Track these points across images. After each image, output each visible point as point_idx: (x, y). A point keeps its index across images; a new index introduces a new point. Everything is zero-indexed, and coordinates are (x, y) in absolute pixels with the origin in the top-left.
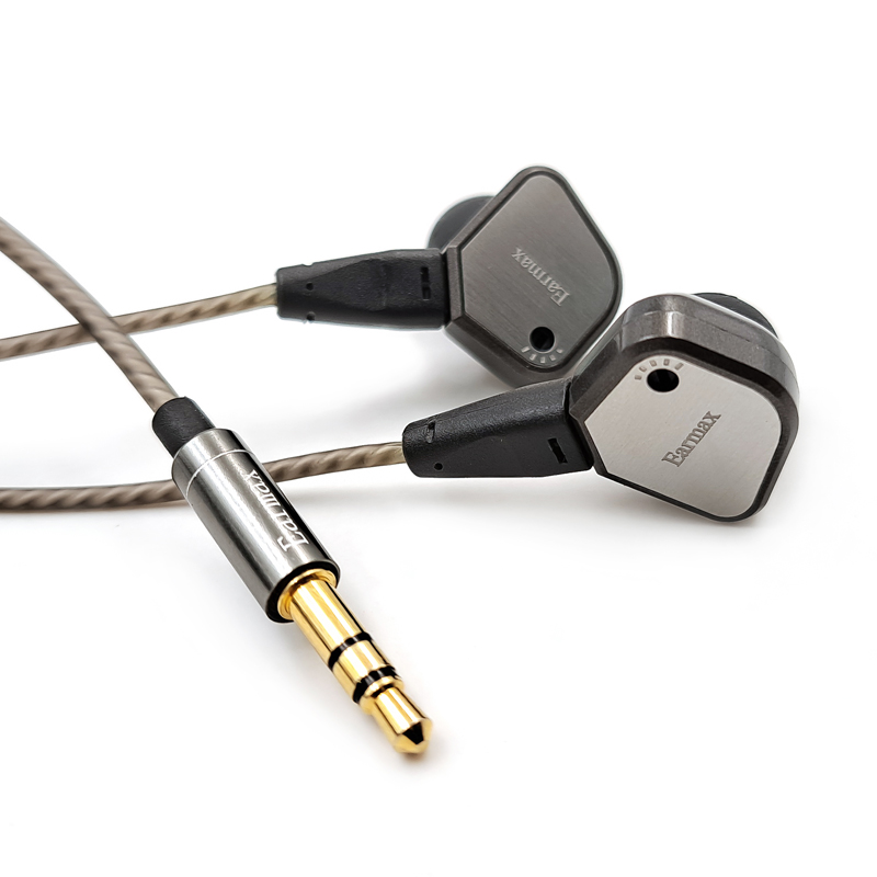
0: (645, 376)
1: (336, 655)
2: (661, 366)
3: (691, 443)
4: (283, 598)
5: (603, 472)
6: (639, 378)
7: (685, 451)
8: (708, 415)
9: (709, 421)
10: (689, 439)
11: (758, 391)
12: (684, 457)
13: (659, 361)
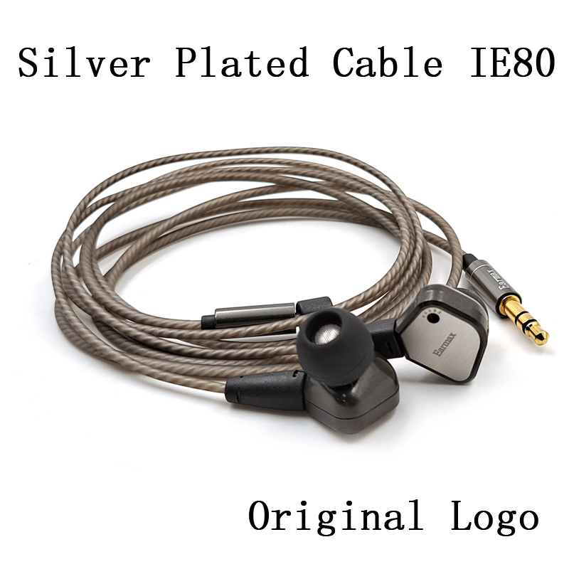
0: (426, 316)
1: (517, 318)
2: (433, 312)
3: (445, 346)
4: (501, 306)
5: (408, 358)
6: (424, 317)
7: (442, 350)
8: (451, 334)
9: (452, 337)
10: (444, 344)
11: (471, 324)
12: (442, 353)
13: (432, 310)
